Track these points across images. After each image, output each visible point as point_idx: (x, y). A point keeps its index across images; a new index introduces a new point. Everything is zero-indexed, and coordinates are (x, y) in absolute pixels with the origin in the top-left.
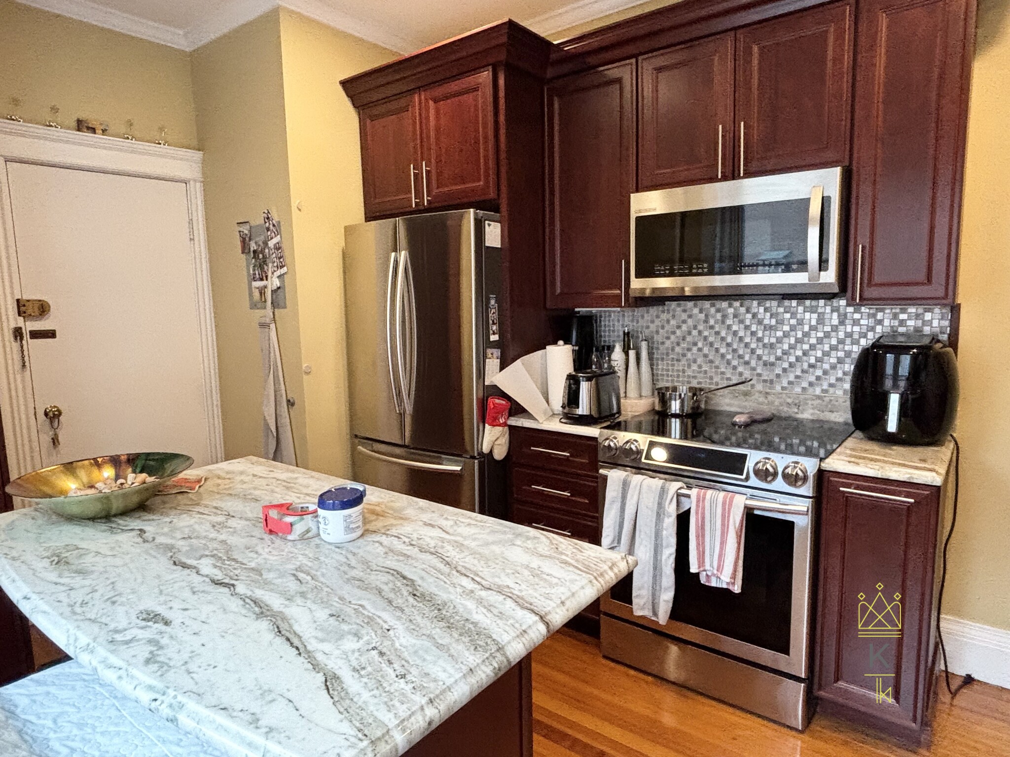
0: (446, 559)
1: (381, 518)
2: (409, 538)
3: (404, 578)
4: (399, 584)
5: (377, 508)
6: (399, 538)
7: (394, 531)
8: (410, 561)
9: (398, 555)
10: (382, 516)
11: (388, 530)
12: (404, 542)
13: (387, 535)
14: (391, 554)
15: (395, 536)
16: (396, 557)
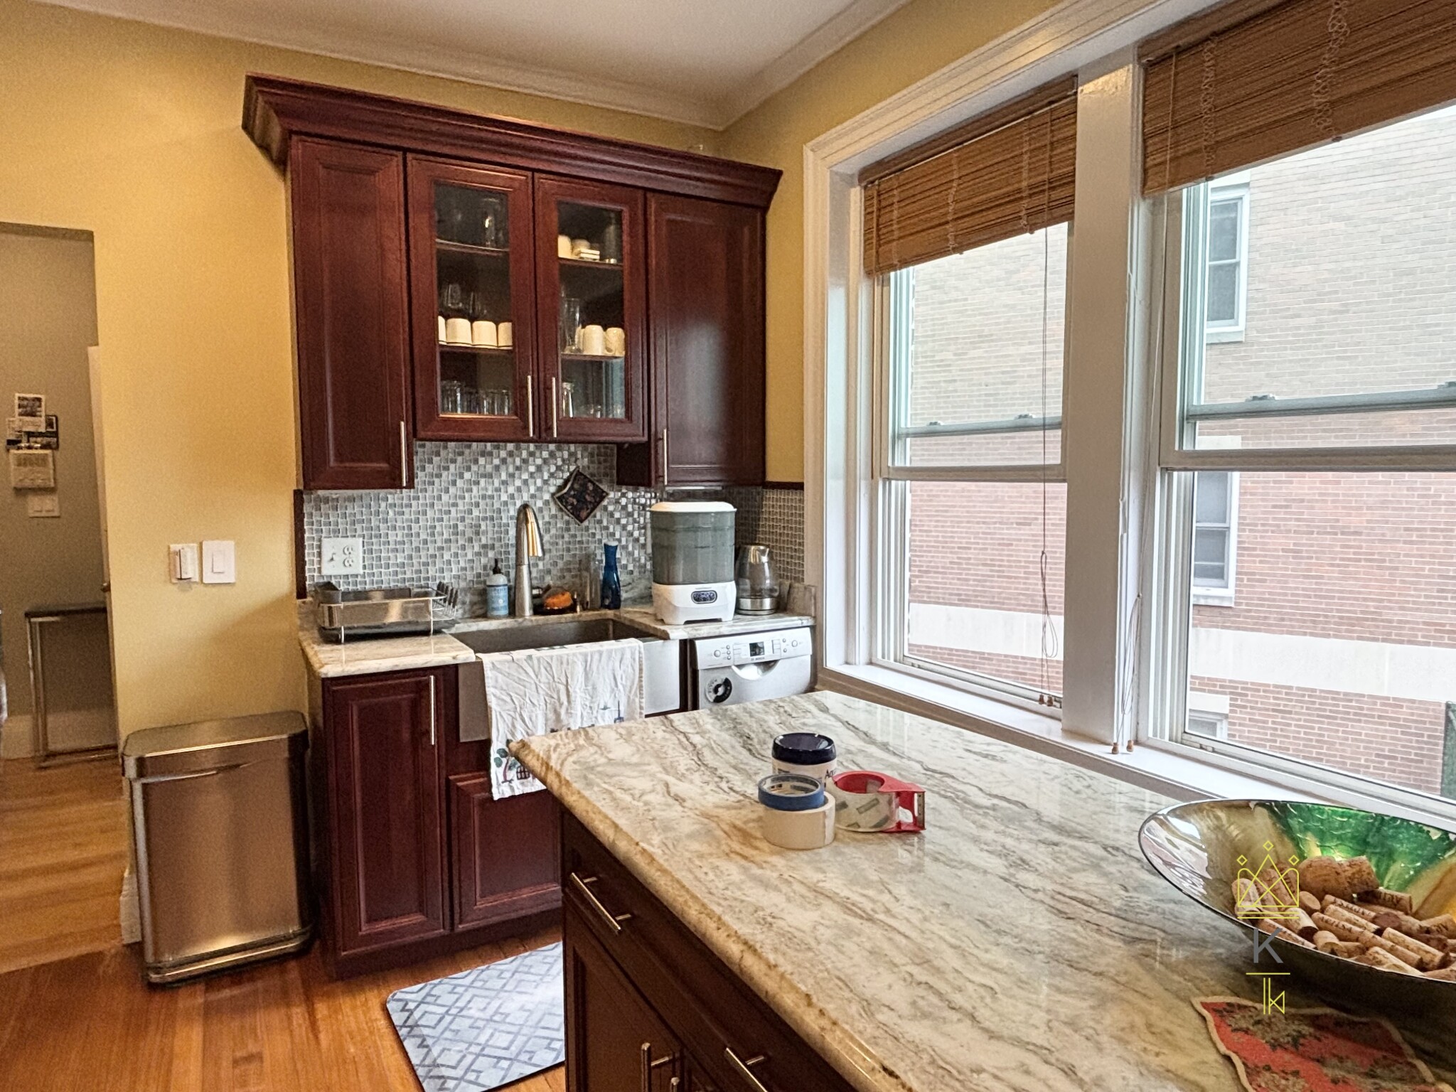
0: (696, 759)
1: (738, 823)
2: (718, 787)
3: (750, 750)
4: (758, 747)
5: (736, 846)
6: (731, 789)
7: (734, 797)
8: (733, 762)
9: (745, 770)
10: (735, 827)
11: (739, 801)
12: (728, 782)
13: (743, 795)
14: (750, 772)
15: (734, 791)
16: (747, 768)
